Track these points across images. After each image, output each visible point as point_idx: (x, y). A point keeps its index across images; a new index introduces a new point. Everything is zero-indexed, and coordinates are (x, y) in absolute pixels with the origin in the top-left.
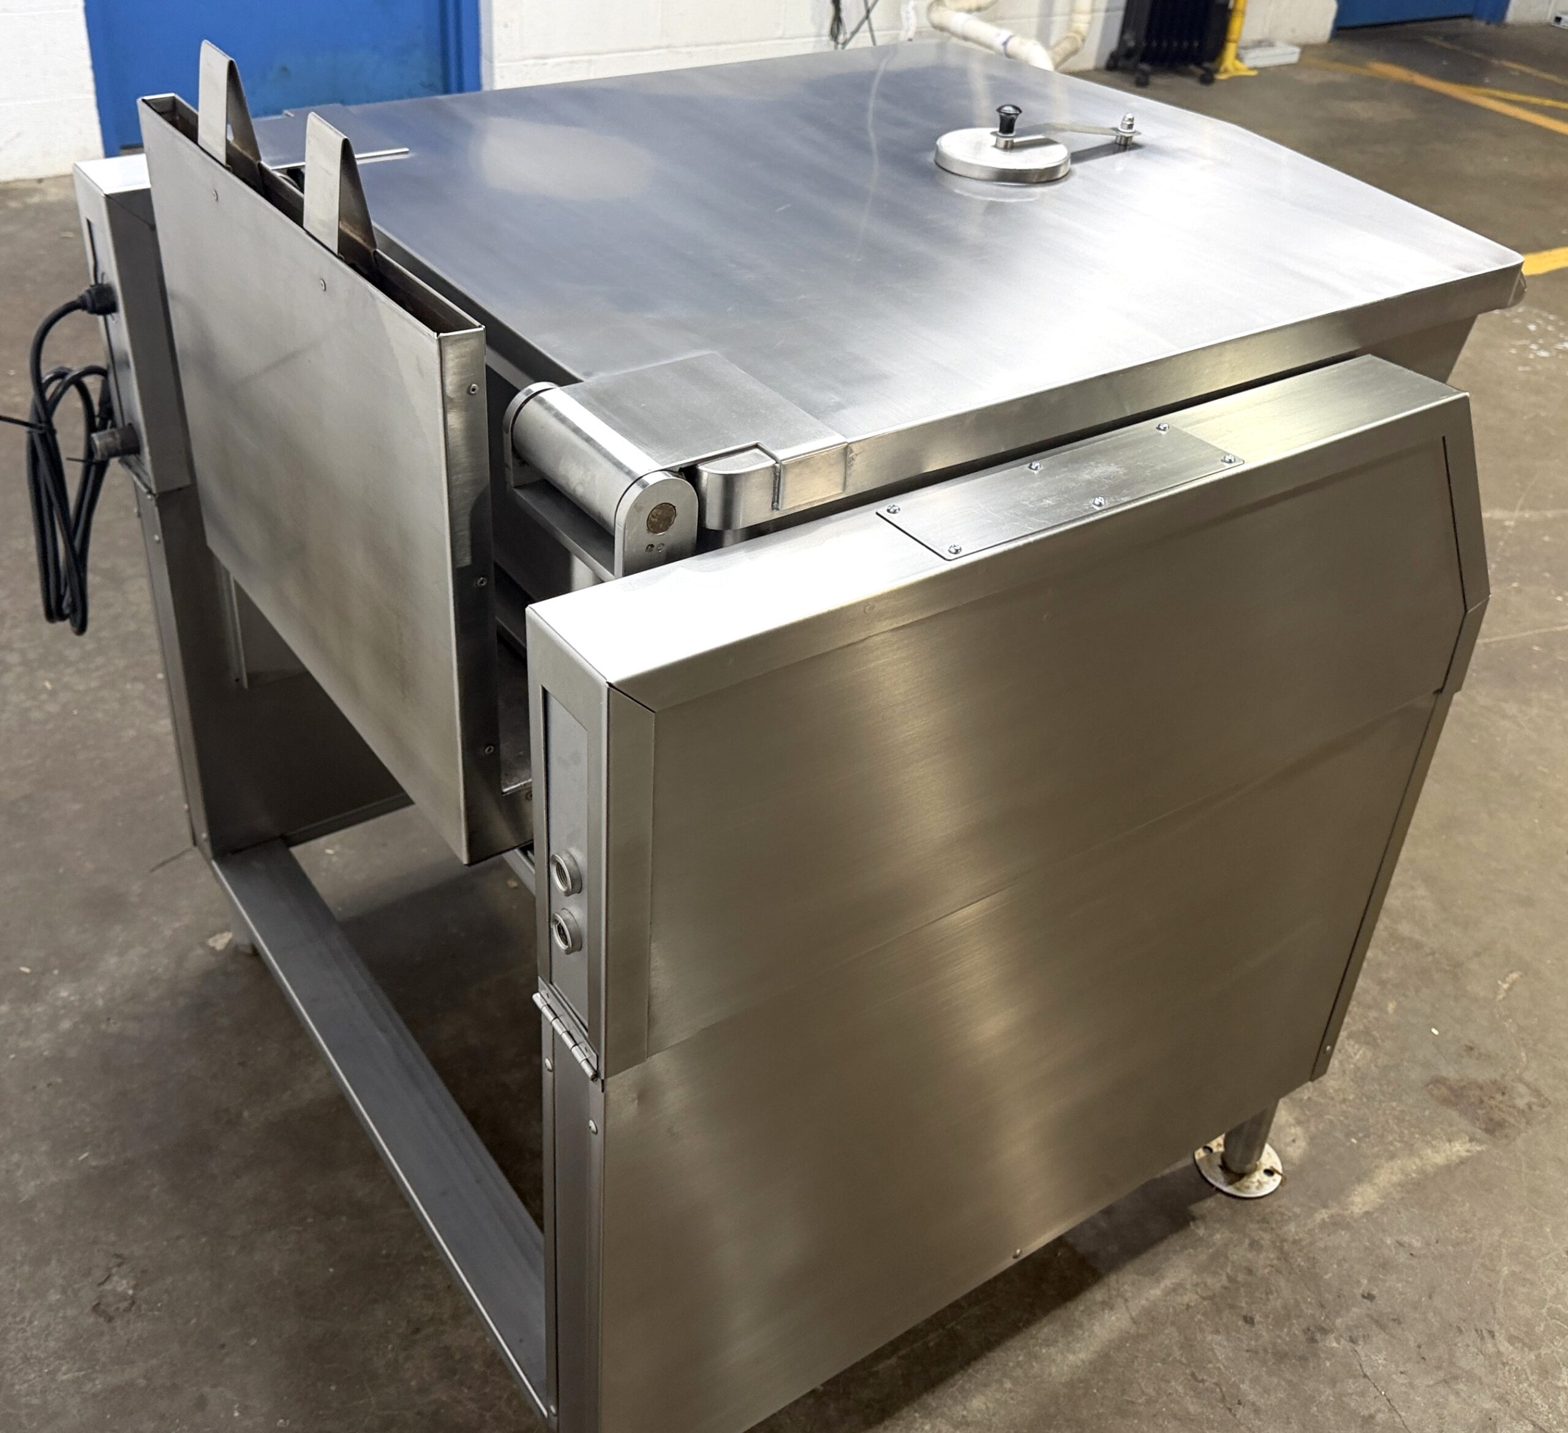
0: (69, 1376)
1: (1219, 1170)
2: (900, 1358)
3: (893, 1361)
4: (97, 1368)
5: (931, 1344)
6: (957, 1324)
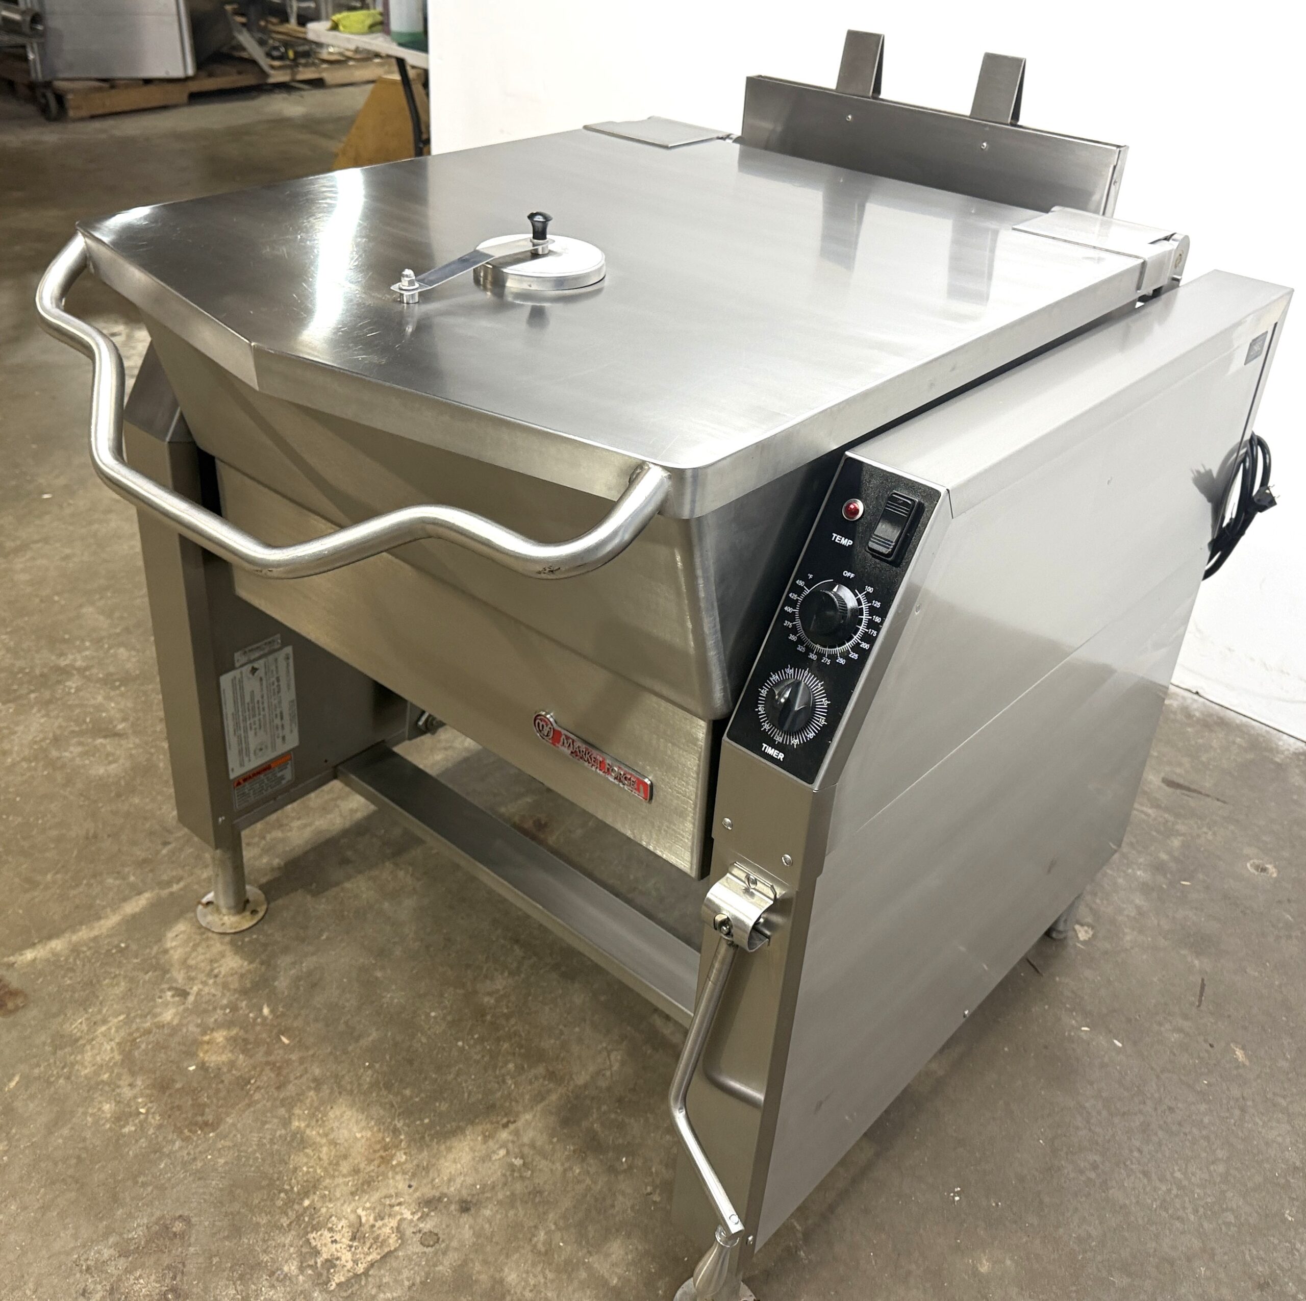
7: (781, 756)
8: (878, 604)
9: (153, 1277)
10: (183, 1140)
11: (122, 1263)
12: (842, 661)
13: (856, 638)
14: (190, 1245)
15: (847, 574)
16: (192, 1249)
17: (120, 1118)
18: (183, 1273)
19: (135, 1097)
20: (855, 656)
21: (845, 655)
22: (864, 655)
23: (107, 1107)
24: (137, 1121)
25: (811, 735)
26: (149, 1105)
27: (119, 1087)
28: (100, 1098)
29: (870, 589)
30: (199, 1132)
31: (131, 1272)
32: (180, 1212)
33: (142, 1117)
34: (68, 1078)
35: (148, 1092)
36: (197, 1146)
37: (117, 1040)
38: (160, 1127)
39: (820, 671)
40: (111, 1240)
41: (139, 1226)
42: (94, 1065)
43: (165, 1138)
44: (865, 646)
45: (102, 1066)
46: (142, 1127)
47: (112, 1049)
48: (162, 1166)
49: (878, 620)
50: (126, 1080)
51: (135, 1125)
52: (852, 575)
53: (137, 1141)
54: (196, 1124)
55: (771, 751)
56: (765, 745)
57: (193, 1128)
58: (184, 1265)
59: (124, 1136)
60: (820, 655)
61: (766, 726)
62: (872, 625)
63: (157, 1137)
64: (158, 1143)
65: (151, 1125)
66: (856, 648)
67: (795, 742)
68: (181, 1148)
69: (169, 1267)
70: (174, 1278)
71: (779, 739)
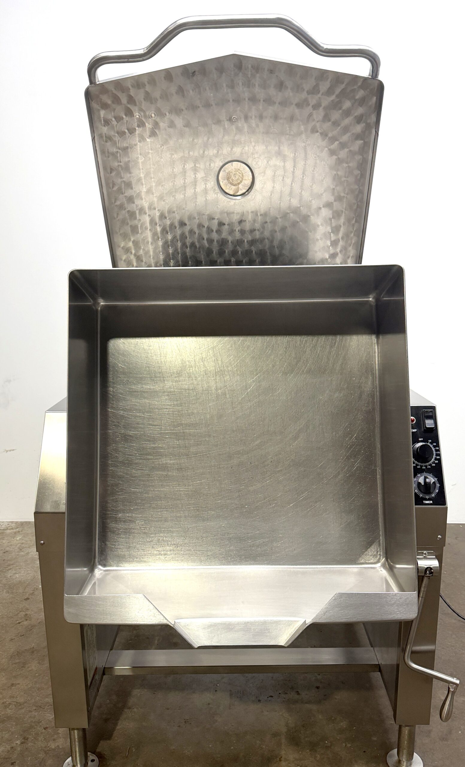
7: (431, 502)
8: (435, 444)
12: (434, 465)
13: (434, 456)
15: (420, 439)
20: (437, 462)
21: (434, 463)
22: (440, 460)
25: (437, 491)
29: (430, 441)
39: (429, 471)
44: (438, 457)
49: (438, 448)
52: (422, 439)
55: (427, 502)
56: (424, 501)
60: (426, 466)
61: (421, 495)
62: (437, 451)
66: (436, 459)
67: (433, 495)
71: (427, 497)
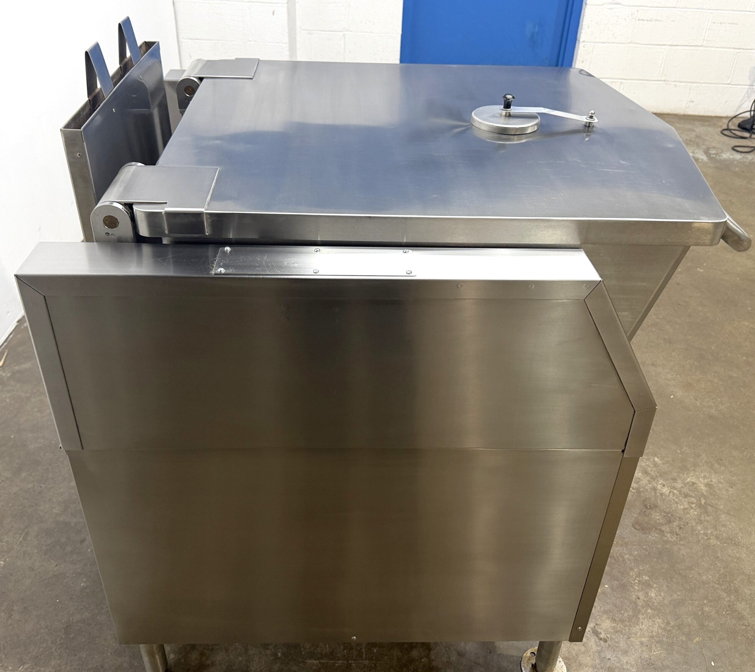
0: (56, 511)
1: (531, 666)
2: (320, 663)
3: (316, 662)
4: (65, 513)
5: (337, 665)
6: (354, 663)
9: (653, 516)
10: (624, 557)
11: (663, 528)
14: (635, 518)
16: (635, 516)
17: (648, 585)
18: (641, 511)
19: (638, 590)
23: (653, 595)
24: (641, 579)
26: (632, 582)
27: (644, 601)
28: (655, 601)
30: (615, 555)
31: (661, 523)
32: (635, 530)
33: (638, 579)
34: (668, 623)
35: (632, 589)
36: (619, 550)
37: (638, 627)
38: (631, 569)
40: (665, 539)
41: (653, 537)
42: (654, 621)
43: (631, 563)
45: (650, 618)
46: (639, 575)
47: (642, 624)
48: (636, 552)
50: (640, 603)
51: (642, 577)
53: (643, 570)
54: (615, 560)
57: (617, 559)
58: (640, 513)
59: (649, 576)
63: (634, 566)
64: (635, 563)
65: (635, 573)
68: (626, 554)
69: (646, 516)
70: (645, 511)
